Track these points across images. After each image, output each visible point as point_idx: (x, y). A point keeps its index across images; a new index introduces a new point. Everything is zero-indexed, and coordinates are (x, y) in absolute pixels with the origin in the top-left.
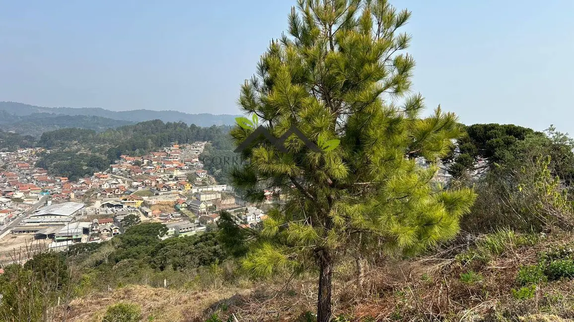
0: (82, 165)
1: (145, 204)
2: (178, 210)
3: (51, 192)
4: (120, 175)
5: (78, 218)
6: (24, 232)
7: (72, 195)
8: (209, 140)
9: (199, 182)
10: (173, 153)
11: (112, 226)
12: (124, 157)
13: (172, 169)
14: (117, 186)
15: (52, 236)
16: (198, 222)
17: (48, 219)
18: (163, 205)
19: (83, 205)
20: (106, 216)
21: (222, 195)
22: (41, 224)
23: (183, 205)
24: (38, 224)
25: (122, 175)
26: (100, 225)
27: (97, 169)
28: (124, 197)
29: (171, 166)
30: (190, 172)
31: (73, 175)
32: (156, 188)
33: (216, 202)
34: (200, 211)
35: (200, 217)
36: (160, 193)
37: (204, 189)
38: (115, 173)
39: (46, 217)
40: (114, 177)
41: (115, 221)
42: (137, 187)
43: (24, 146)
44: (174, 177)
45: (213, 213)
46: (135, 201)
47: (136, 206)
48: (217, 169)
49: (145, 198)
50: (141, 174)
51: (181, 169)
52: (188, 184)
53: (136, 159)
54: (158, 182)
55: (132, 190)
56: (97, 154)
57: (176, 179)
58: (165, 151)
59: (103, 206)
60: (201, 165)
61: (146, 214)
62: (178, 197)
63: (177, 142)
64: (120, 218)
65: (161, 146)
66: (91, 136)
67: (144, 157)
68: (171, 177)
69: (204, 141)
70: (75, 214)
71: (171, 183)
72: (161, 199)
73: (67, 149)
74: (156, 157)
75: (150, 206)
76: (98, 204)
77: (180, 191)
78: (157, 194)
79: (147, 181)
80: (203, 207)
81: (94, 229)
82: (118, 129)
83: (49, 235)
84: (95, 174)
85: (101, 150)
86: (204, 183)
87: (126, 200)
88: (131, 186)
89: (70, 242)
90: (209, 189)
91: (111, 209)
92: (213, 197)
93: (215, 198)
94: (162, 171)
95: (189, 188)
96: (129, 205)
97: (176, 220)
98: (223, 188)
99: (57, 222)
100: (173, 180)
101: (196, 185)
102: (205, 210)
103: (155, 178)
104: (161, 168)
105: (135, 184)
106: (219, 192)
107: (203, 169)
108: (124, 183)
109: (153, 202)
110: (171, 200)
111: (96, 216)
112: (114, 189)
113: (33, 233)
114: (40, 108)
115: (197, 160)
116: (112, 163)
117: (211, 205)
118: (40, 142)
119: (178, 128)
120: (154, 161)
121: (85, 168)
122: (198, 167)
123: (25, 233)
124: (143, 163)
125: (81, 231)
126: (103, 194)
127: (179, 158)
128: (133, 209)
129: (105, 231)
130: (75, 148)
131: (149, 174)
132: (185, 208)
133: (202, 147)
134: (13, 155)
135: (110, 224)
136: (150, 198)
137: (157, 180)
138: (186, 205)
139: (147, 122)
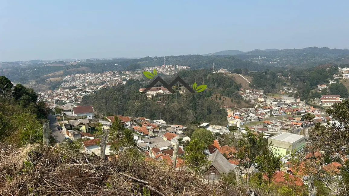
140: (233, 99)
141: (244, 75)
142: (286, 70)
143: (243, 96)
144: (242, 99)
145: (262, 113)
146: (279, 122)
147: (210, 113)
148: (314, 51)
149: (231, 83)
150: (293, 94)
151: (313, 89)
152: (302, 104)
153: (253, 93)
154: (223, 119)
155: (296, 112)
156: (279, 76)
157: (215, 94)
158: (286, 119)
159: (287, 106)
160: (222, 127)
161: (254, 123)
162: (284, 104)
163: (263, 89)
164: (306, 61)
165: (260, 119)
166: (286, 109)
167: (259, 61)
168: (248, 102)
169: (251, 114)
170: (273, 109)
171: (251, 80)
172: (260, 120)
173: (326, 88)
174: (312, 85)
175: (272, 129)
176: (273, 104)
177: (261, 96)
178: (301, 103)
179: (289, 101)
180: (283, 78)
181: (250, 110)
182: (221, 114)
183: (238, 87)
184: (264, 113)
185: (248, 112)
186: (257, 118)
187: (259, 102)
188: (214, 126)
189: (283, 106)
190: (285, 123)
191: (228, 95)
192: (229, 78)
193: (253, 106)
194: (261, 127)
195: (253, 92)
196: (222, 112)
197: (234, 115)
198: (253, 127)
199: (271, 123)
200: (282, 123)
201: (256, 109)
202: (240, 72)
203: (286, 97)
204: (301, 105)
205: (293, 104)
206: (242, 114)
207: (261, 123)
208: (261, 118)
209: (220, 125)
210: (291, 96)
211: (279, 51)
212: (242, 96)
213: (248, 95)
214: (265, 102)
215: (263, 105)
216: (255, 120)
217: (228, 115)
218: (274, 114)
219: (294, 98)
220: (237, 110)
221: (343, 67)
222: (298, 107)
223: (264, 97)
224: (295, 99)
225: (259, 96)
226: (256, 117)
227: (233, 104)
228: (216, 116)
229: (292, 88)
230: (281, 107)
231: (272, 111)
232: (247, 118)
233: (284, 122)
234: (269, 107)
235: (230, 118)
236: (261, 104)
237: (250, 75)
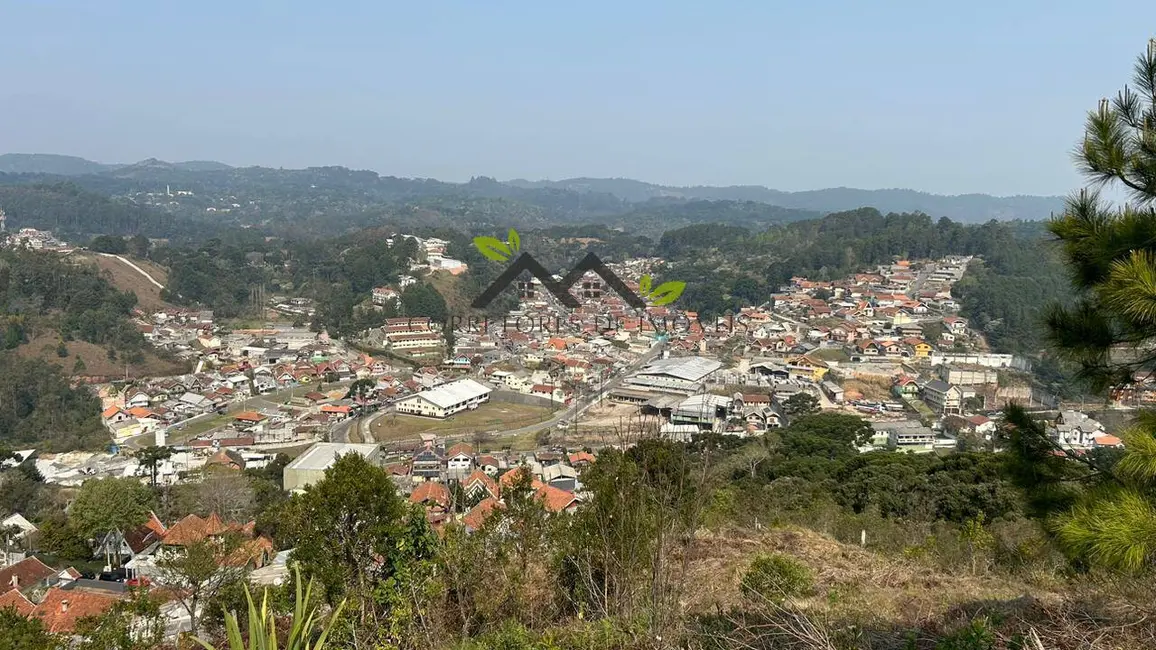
0: (721, 292)
1: (830, 376)
2: (897, 397)
3: (670, 337)
4: (789, 316)
5: (709, 387)
6: (626, 398)
7: (703, 345)
8: (977, 253)
9: (947, 342)
10: (896, 278)
11: (767, 410)
12: (798, 281)
13: (891, 312)
14: (781, 335)
15: (666, 412)
16: (939, 427)
17: (662, 381)
18: (867, 382)
19: (719, 364)
20: (757, 390)
21: (998, 378)
22: (652, 388)
23: (910, 388)
24: (647, 389)
25: (792, 316)
26: (745, 405)
27: (747, 302)
28: (792, 357)
29: (890, 305)
30: (929, 319)
31: (706, 308)
32: (854, 346)
33: (983, 390)
34: (945, 404)
35: (944, 417)
36: (863, 359)
37: (958, 360)
38: (778, 311)
39: (660, 378)
40: (776, 319)
41: (773, 402)
42: (818, 342)
43: (634, 256)
44: (894, 327)
45: (975, 413)
46: (812, 368)
47: (813, 379)
48: (993, 317)
49: (833, 365)
50: (827, 316)
51: (911, 312)
52: (923, 346)
53: (819, 286)
54: (860, 334)
55: (807, 346)
56: (750, 273)
57: (899, 331)
58: (879, 273)
59: (753, 370)
60: (955, 306)
61: (832, 396)
62: (899, 371)
63: (906, 255)
64: (783, 397)
65: (871, 262)
66: (740, 239)
67: (837, 283)
68: (888, 326)
69: (966, 254)
70: (705, 379)
71: (887, 338)
72: (864, 369)
73: (699, 262)
74: (859, 284)
75: (840, 381)
76: (744, 366)
77: (904, 358)
78: (857, 360)
79: (837, 331)
80: (952, 398)
81: (735, 410)
82: (791, 227)
83: (662, 410)
84: (742, 309)
85: (756, 266)
86: (959, 345)
87: (794, 363)
88: (807, 339)
89: (695, 429)
90: (971, 360)
91: (766, 377)
92: (978, 378)
93: (982, 381)
94: (871, 314)
95: (926, 354)
96: (800, 374)
97: (892, 417)
98: (1003, 360)
99: (676, 389)
100: (892, 334)
101: (941, 349)
102: (956, 403)
103: (854, 327)
104: (868, 306)
105: (815, 334)
106: (993, 370)
107: (959, 314)
108: (794, 330)
109: (847, 374)
110: (885, 375)
111: (740, 386)
112: (775, 340)
113: (640, 403)
114: (664, 188)
115: (948, 294)
116: (775, 290)
117: (973, 395)
118: (659, 248)
119: (911, 225)
120: (856, 292)
121: (727, 297)
122: (949, 311)
123: (628, 401)
124: (833, 295)
125: (712, 410)
126: (755, 348)
127: (909, 289)
128: (807, 384)
129: (754, 418)
130: (713, 259)
131: (843, 317)
132: (913, 393)
133: (961, 267)
134: (618, 268)
135: (763, 406)
136: (843, 365)
137: (859, 330)
138: (916, 389)
139: (848, 213)
140: (115, 348)
141: (136, 258)
142: (268, 239)
143: (150, 335)
144: (148, 346)
145: (222, 389)
146: (282, 410)
147: (31, 409)
148: (337, 181)
149: (97, 288)
150: (305, 317)
151: (359, 301)
152: (336, 348)
153: (181, 322)
154: (88, 424)
155: (324, 374)
156: (254, 259)
157: (39, 334)
158: (300, 400)
159: (295, 358)
160: (92, 455)
161: (203, 426)
162: (286, 351)
163: (210, 307)
164: (321, 210)
165: (220, 408)
166: (294, 366)
167: (168, 201)
168: (169, 355)
169: (187, 397)
170: (256, 371)
171: (163, 276)
172: (220, 413)
173: (395, 298)
174: (356, 290)
175: (266, 436)
176: (250, 356)
177: (208, 332)
178: (334, 345)
179: (298, 340)
180: (268, 268)
181: (180, 384)
182: (73, 407)
183: (126, 304)
184: (230, 386)
185: (177, 390)
186: (211, 408)
187: (207, 351)
188: (59, 456)
189: (285, 358)
190: (299, 412)
191: (91, 334)
192: (85, 273)
193: (188, 368)
194: (231, 433)
195: (178, 319)
196: (80, 400)
197: (129, 405)
198: (203, 439)
199: (262, 417)
200: (292, 413)
201: (200, 377)
202: (119, 248)
203: (288, 330)
204: (333, 350)
205: (311, 349)
206: (156, 399)
207: (227, 421)
208: (225, 406)
209: (82, 448)
210: (301, 326)
211: (232, 171)
212: (146, 335)
213: (164, 329)
214: (224, 349)
215: (221, 360)
216: (205, 414)
217: (104, 409)
218: (262, 386)
219: (313, 329)
220: (134, 387)
221: (426, 237)
222: (326, 358)
223: (220, 334)
224: (316, 334)
225: (201, 332)
226: (208, 402)
227: (117, 368)
228: (59, 419)
229: (298, 299)
230: (278, 361)
231: (252, 377)
232: (176, 409)
233: (295, 408)
234: (241, 365)
235: (116, 418)
236: (212, 358)
237: (156, 257)
